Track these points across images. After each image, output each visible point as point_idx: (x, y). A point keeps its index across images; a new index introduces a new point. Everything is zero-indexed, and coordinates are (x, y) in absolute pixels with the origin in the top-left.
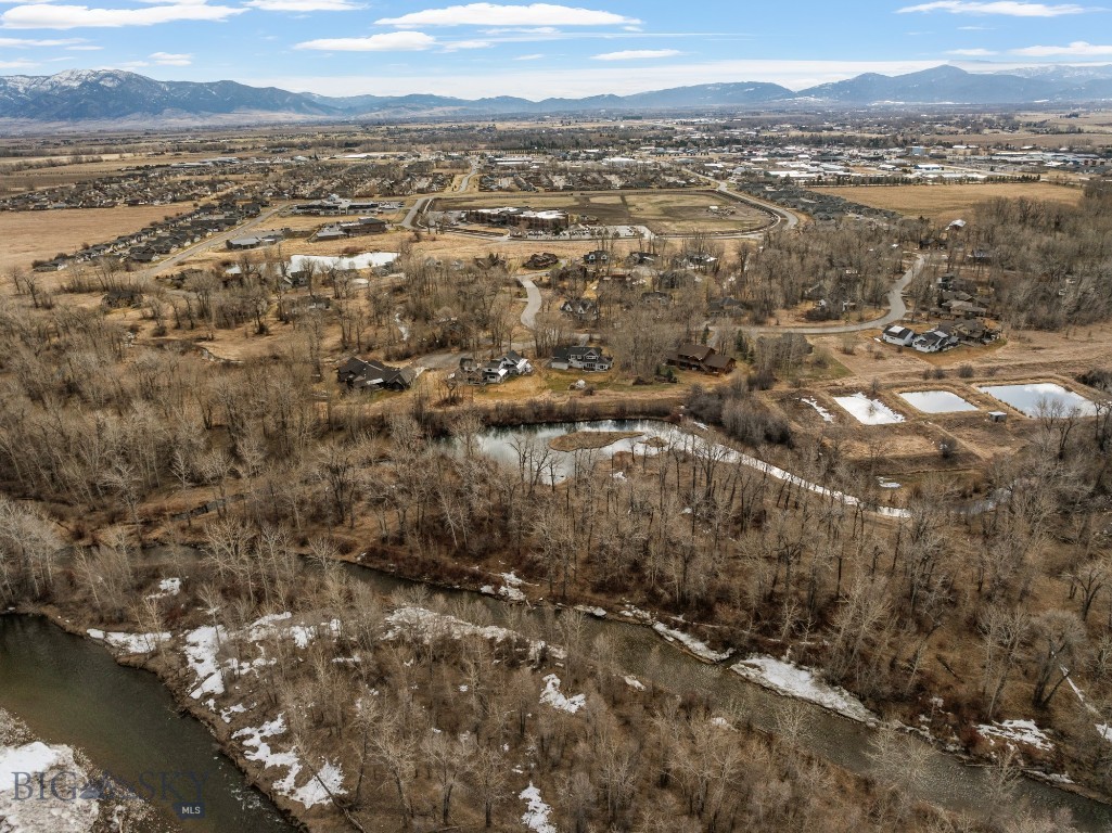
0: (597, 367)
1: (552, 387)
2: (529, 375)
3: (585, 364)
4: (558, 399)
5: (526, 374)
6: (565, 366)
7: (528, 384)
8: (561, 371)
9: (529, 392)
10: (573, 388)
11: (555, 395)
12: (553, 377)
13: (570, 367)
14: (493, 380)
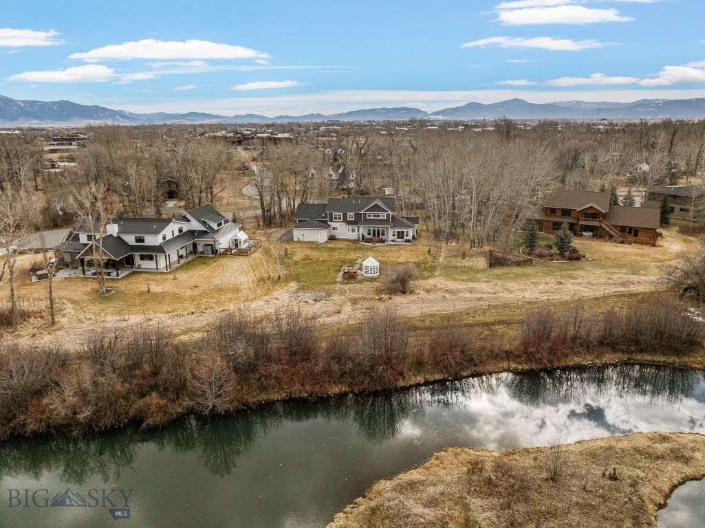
0: (391, 234)
1: (297, 278)
2: (244, 253)
3: (363, 230)
4: (317, 308)
5: (236, 250)
6: (321, 236)
7: (235, 272)
8: (313, 245)
9: (236, 290)
10: (350, 277)
11: (308, 296)
12: (298, 256)
13: (332, 238)
14: (147, 265)
